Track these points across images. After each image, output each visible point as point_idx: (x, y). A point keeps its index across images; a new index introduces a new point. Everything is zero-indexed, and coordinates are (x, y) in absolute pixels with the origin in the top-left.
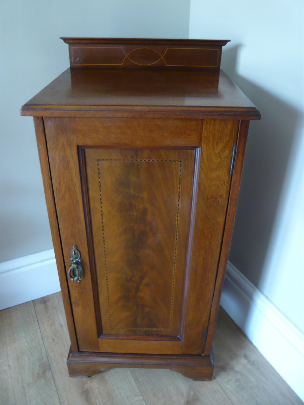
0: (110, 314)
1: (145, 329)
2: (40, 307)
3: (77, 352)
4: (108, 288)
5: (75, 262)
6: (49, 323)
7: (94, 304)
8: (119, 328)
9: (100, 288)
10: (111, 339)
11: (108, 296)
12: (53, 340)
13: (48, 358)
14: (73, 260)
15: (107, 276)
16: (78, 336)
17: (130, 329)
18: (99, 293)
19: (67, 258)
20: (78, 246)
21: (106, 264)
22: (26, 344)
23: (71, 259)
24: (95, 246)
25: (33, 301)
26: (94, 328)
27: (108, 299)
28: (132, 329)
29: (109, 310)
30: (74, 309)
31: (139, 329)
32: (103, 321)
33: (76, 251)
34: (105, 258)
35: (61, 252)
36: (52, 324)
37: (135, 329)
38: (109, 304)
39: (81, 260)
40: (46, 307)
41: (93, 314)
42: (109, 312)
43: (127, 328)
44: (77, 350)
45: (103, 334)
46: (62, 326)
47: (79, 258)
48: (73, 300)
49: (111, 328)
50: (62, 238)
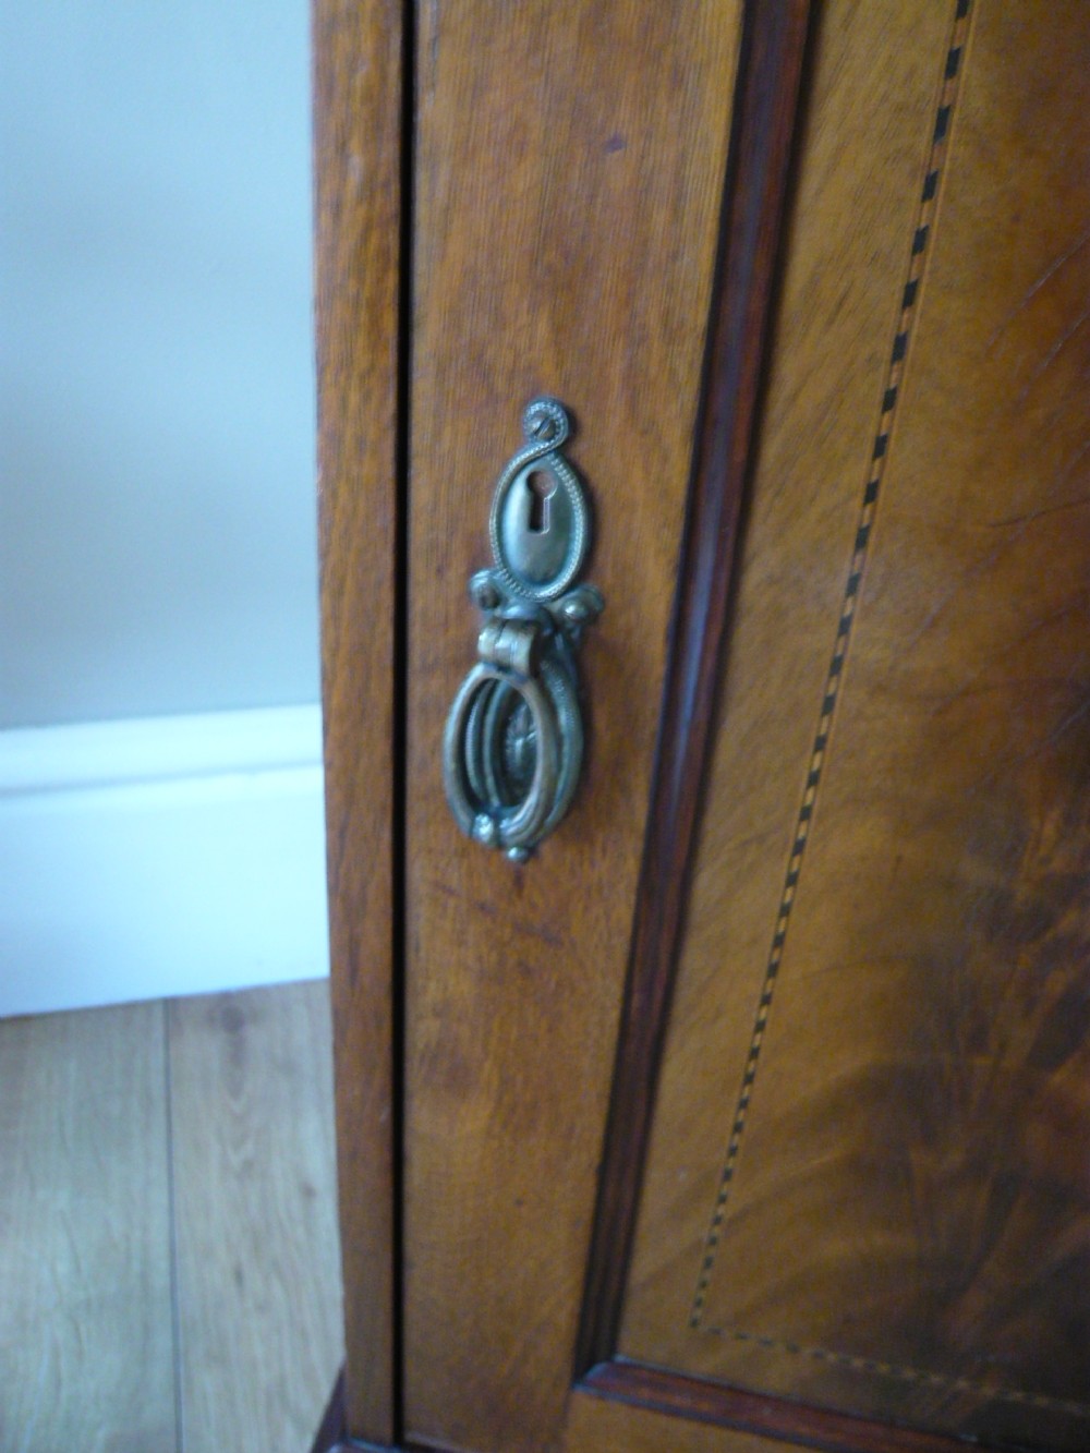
0: (721, 1210)
1: (988, 1391)
2: (203, 1048)
3: (379, 1442)
4: (773, 970)
5: (513, 611)
6: (236, 1160)
7: (605, 1104)
8: (768, 1343)
9: (694, 960)
10: (675, 1412)
11: (754, 1053)
12: (239, 1276)
13: (178, 1402)
14: (495, 599)
15: (799, 847)
16: (412, 1336)
17: (858, 1363)
18: (679, 1009)
19: (440, 571)
20: (587, 420)
21: (829, 704)
22: (63, 1268)
23: (481, 579)
24: (772, 449)
25: (173, 1007)
26: (559, 1304)
27: (749, 1079)
28: (883, 1369)
29: (728, 1175)
30: (420, 1116)
31: (936, 1380)
32: (645, 1263)
33: (559, 479)
34: (844, 626)
35: (389, 470)
36: (248, 1165)
37: (909, 1374)
38: (738, 1128)
39: (583, 602)
40: (237, 1055)
41: (574, 1193)
42: (723, 1200)
43: (832, 1357)
44: (386, 1430)
45: (620, 1358)
46: (308, 1192)
47: (566, 577)
48: (423, 1031)
49: (694, 1323)
50: (420, 285)
